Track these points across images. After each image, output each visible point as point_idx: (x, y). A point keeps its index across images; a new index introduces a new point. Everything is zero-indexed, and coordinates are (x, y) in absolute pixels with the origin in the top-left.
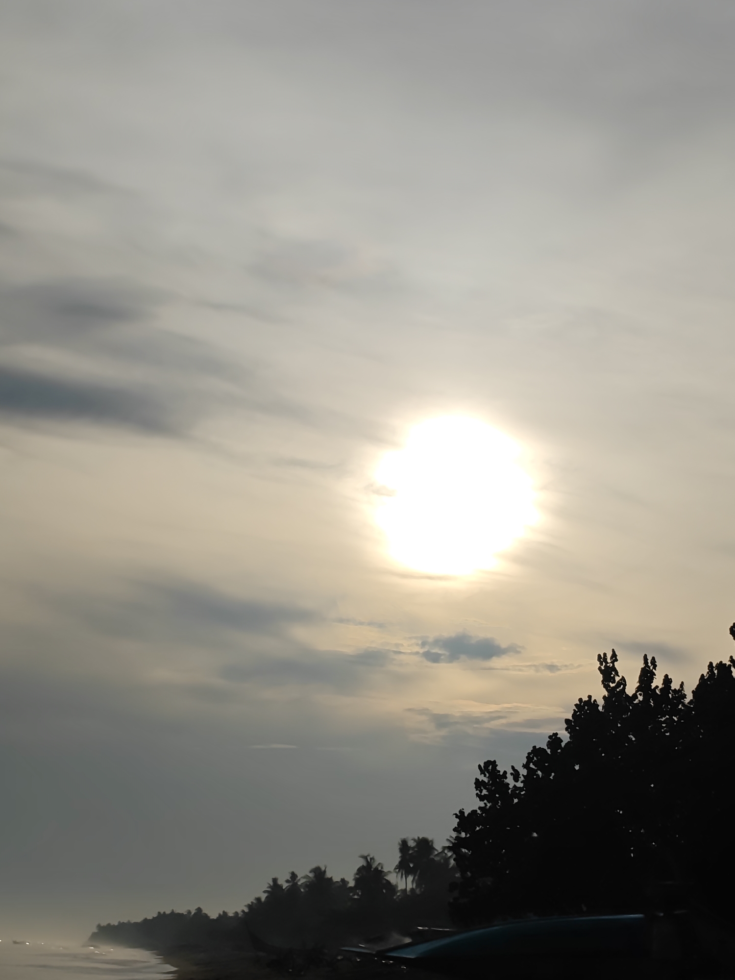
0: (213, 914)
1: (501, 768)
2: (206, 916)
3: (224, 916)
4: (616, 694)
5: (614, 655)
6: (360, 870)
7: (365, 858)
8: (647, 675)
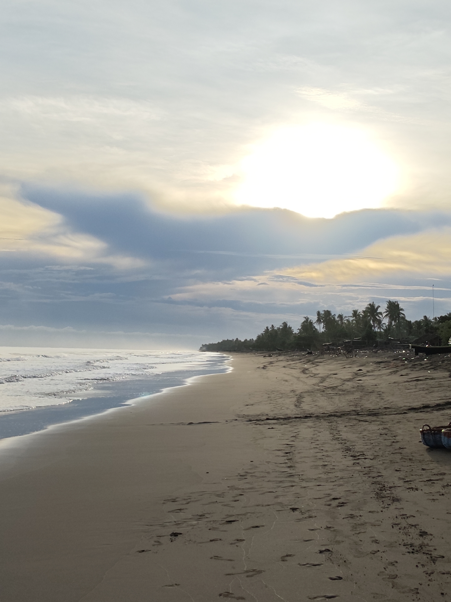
7: (305, 318)
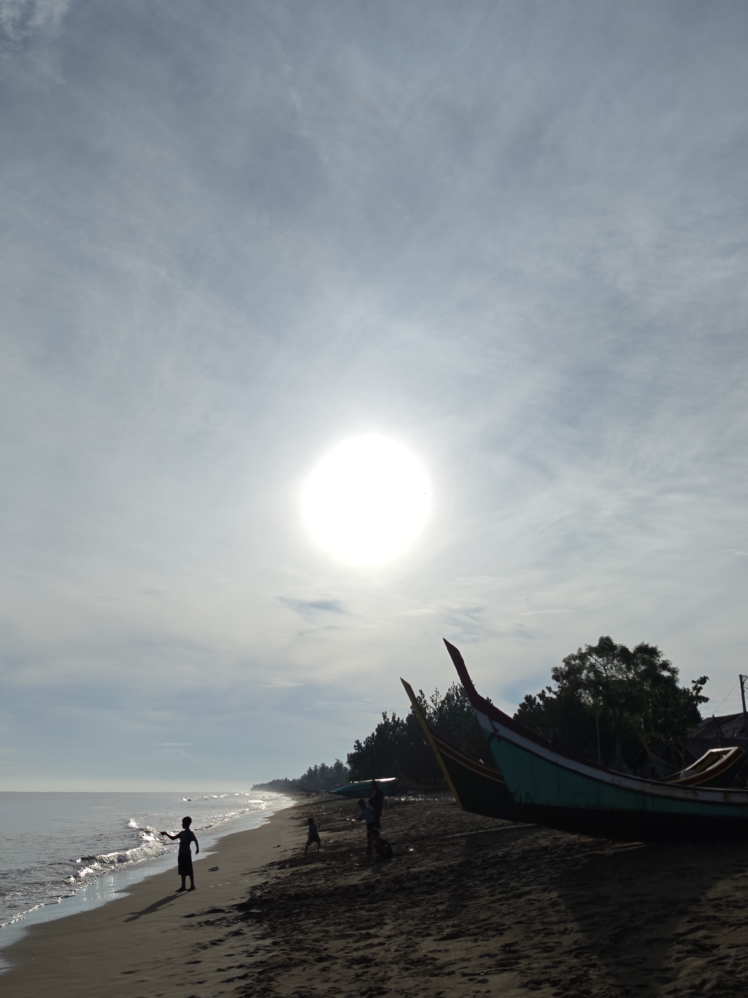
0: (296, 779)
1: (360, 742)
2: (288, 780)
3: (294, 780)
4: (387, 723)
5: (386, 712)
6: (335, 764)
8: (394, 717)
